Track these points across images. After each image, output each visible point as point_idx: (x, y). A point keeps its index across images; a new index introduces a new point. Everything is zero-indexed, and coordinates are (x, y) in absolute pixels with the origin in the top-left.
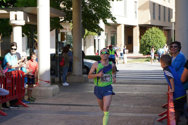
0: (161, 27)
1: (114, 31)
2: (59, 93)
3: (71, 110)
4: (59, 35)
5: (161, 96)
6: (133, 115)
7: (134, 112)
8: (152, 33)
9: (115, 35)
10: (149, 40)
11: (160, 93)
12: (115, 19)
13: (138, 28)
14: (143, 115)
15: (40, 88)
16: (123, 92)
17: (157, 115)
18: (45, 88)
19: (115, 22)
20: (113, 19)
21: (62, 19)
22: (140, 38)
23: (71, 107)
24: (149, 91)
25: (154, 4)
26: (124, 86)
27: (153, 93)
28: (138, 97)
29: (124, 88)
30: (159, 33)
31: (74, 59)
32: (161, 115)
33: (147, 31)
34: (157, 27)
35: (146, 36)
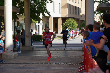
0: (74, 18)
1: (47, 21)
2: (17, 57)
3: (26, 67)
4: (16, 23)
5: (78, 57)
6: (63, 68)
7: (64, 67)
8: (70, 22)
9: (48, 23)
10: (68, 25)
11: (77, 56)
12: (49, 13)
13: (61, 19)
14: (70, 68)
15: (6, 54)
16: (55, 56)
17: (77, 68)
18: (10, 54)
19: (49, 15)
20: (48, 13)
21: (18, 13)
22: (62, 24)
23: (26, 65)
24: (71, 55)
25: (70, 5)
26: (55, 52)
27: (73, 56)
28: (65, 59)
29: (56, 53)
30: (73, 22)
31: (26, 36)
32: (80, 68)
33: (66, 21)
34: (72, 18)
35: (66, 23)
